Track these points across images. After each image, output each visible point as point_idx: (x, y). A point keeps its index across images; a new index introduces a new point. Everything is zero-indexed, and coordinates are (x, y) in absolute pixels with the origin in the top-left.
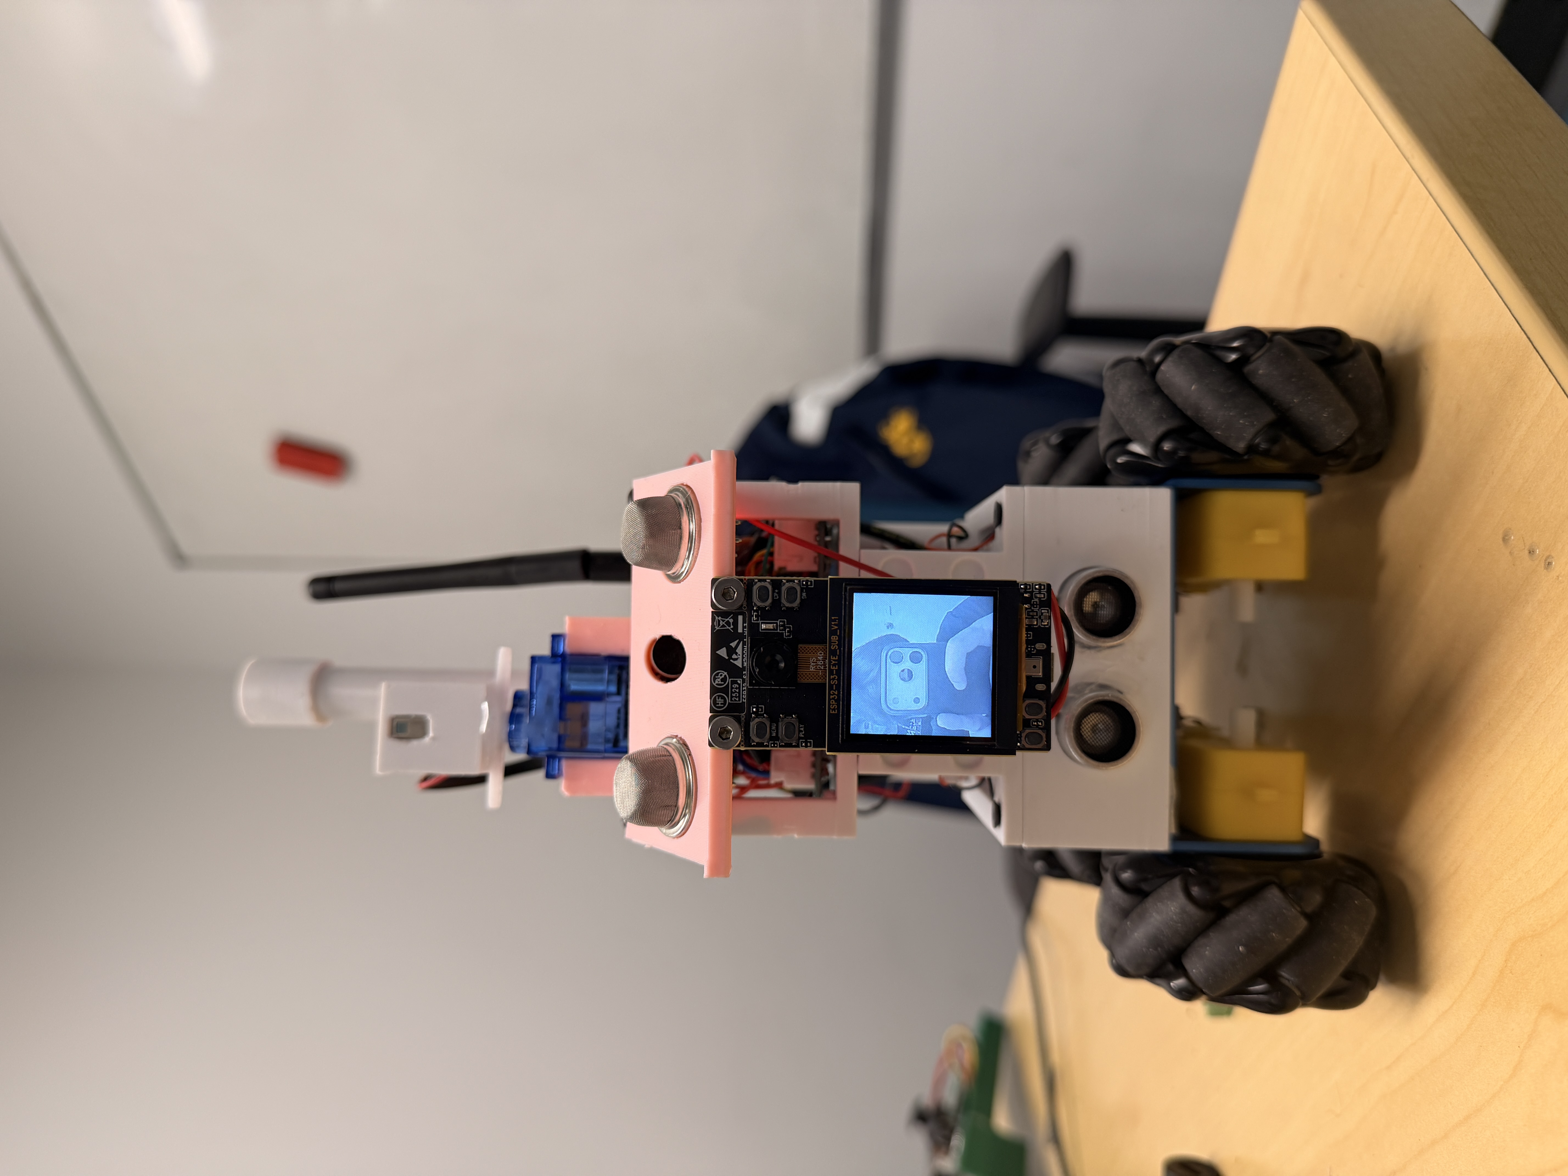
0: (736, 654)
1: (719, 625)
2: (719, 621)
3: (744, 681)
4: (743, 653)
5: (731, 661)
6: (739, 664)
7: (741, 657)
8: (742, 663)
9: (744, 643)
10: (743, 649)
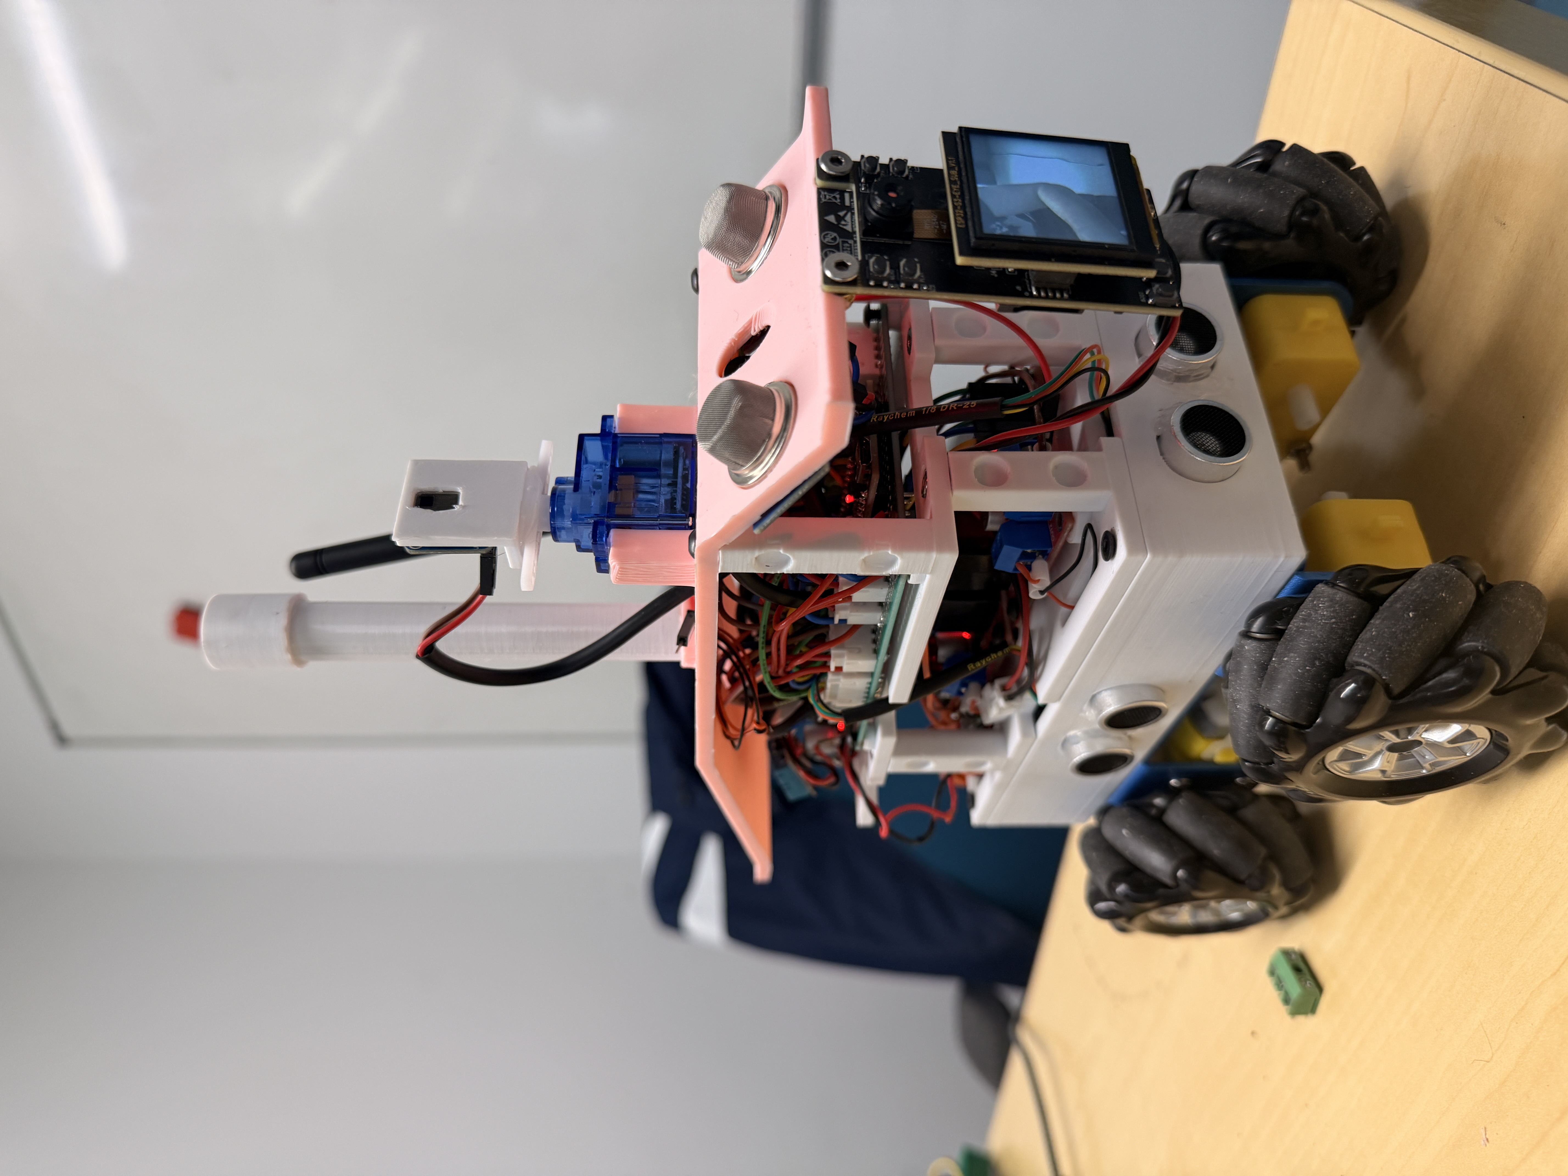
0: (845, 221)
1: (825, 198)
2: (825, 196)
3: (855, 242)
4: (852, 222)
5: (841, 226)
6: (849, 228)
7: (850, 224)
8: (852, 228)
9: (853, 214)
10: (852, 218)
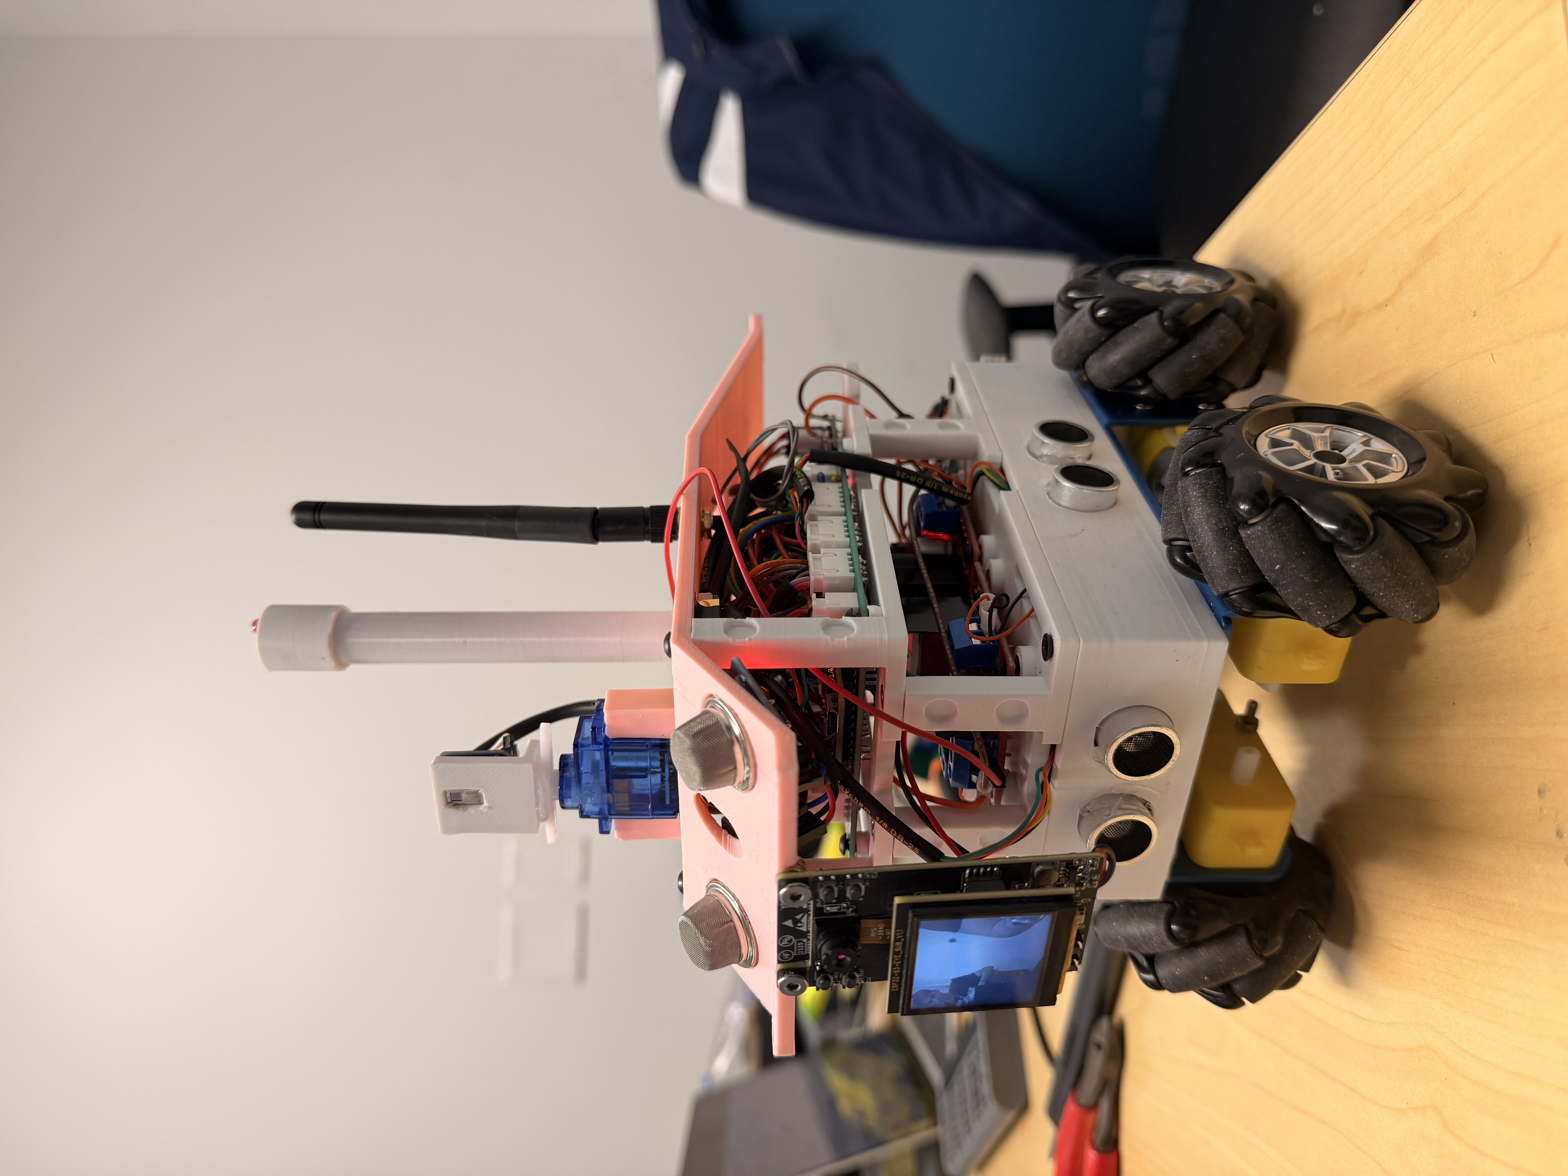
0: (801, 923)
3: (808, 940)
4: (808, 922)
5: (797, 928)
6: (804, 929)
7: (805, 924)
8: (807, 928)
9: (809, 915)
10: (808, 919)
